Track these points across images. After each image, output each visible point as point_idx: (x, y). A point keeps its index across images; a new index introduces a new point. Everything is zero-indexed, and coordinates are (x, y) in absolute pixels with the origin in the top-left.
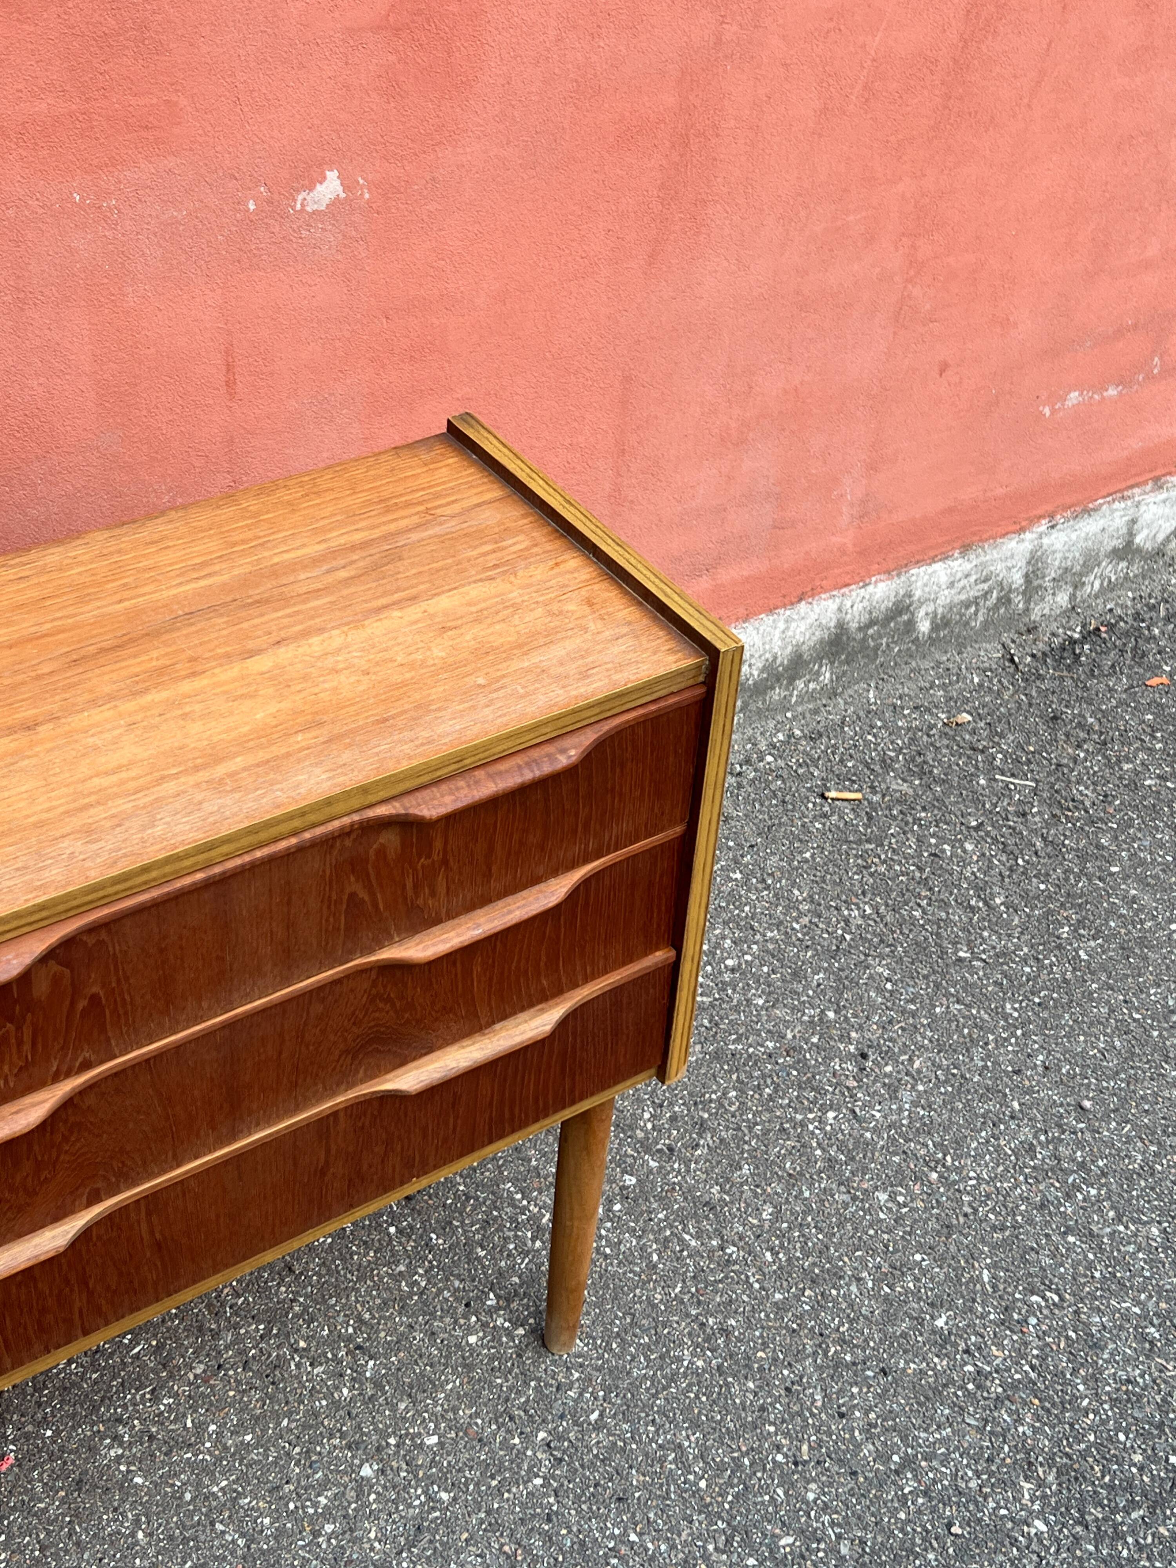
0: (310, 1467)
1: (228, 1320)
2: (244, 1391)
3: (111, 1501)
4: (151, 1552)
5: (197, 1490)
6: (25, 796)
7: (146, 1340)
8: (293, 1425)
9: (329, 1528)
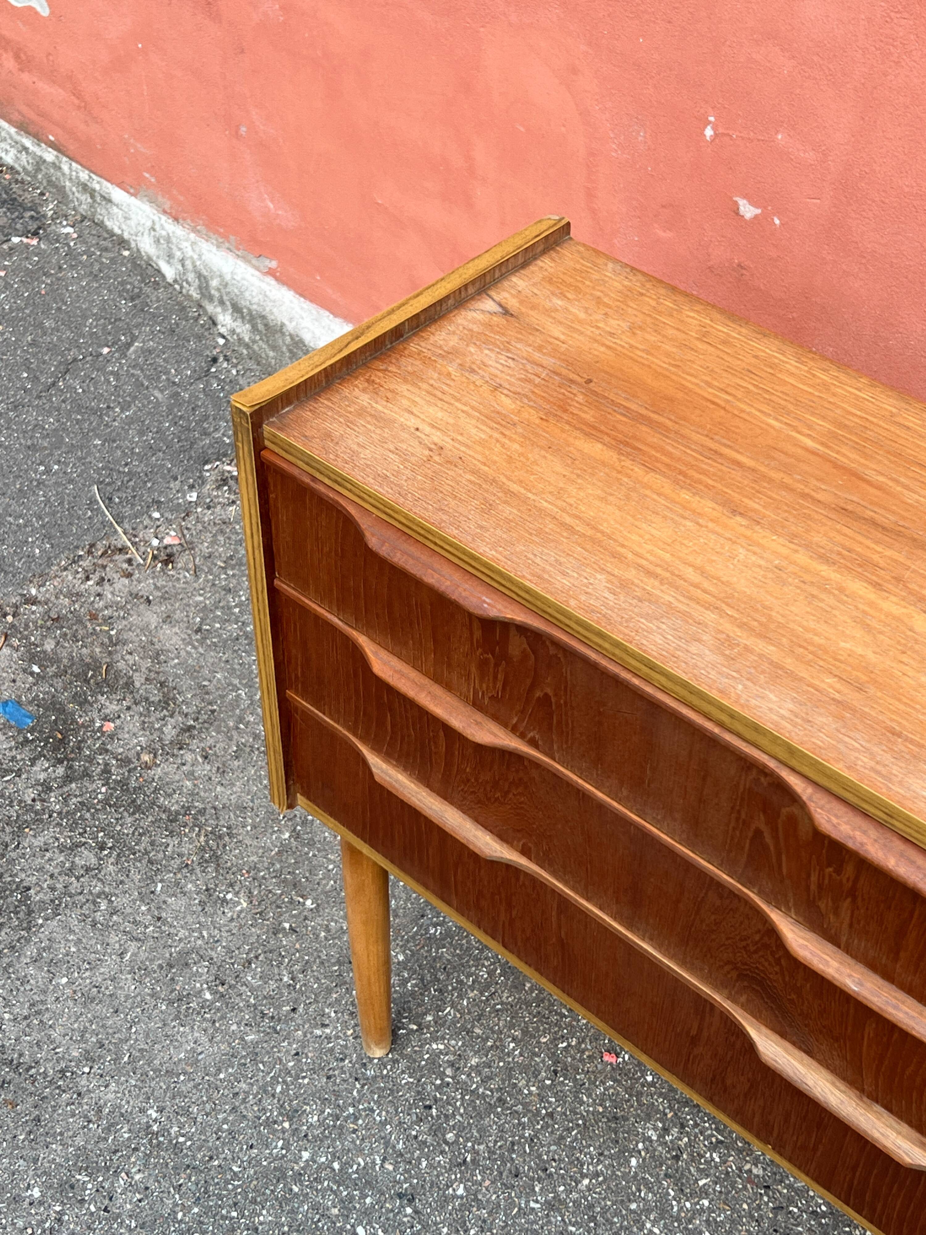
5: (642, 1211)
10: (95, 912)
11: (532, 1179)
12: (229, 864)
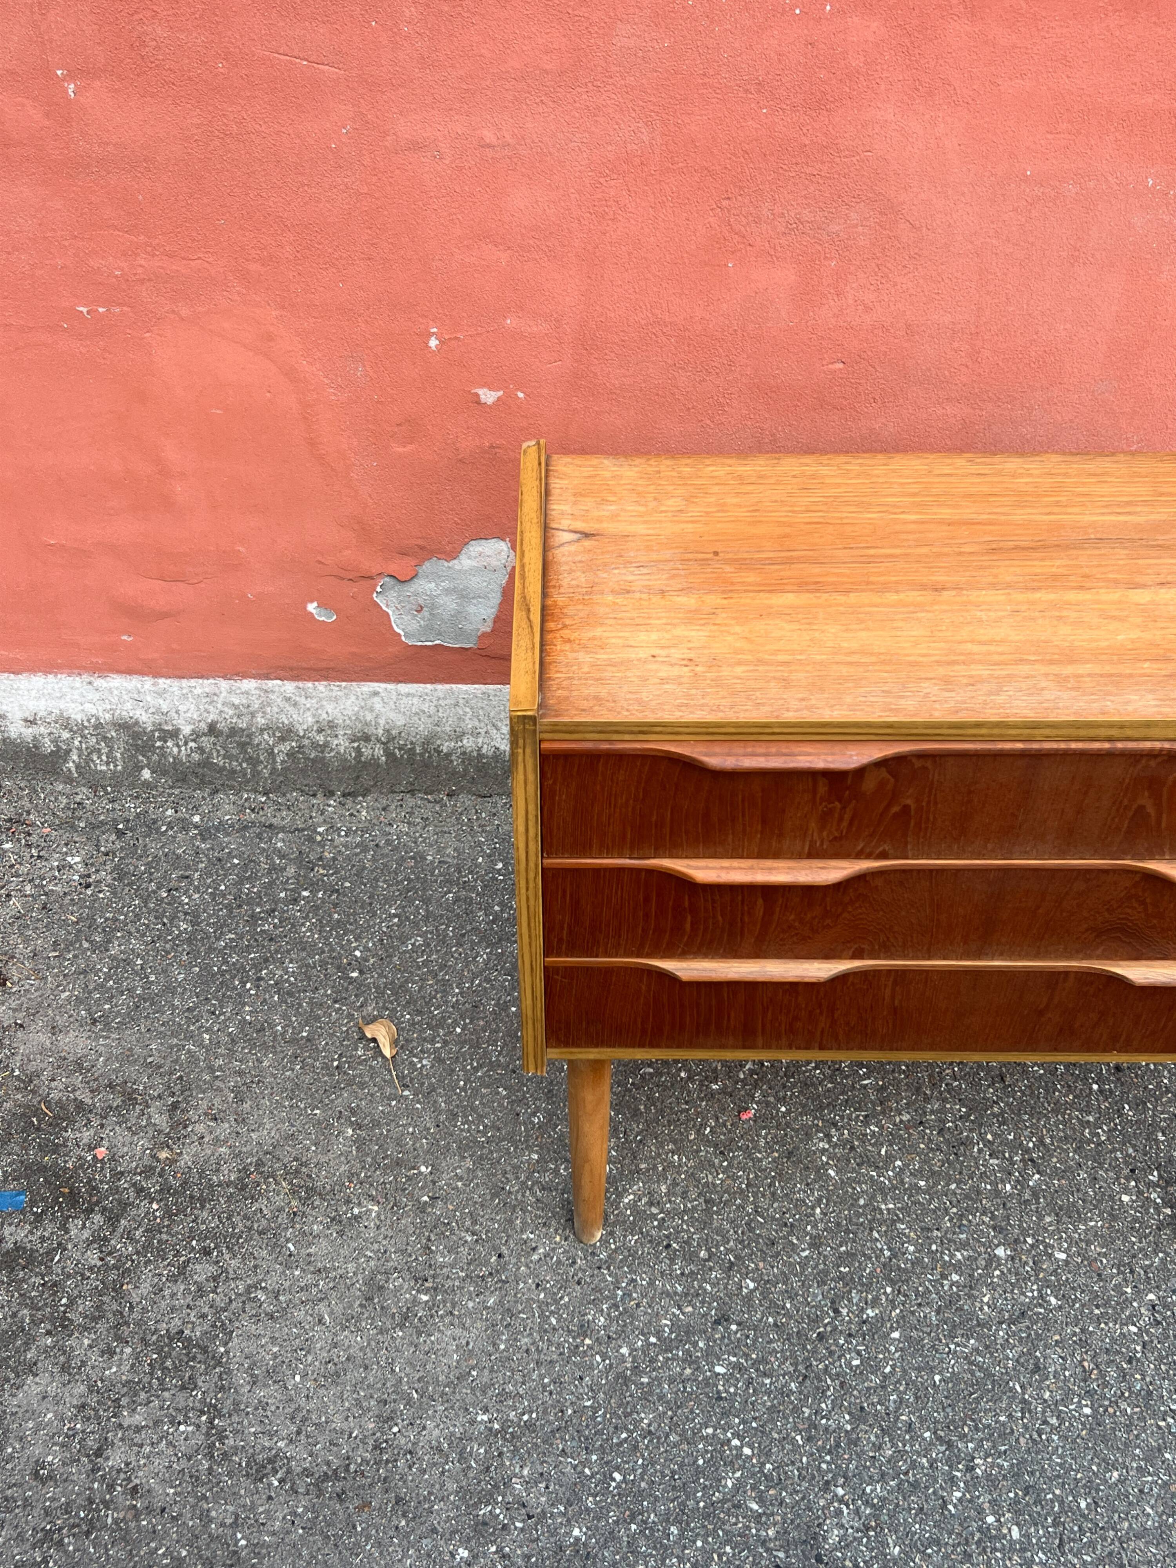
0: (959, 1227)
1: (941, 1093)
2: (932, 1149)
3: (808, 1177)
4: (821, 1226)
5: (870, 1200)
6: (912, 639)
7: (876, 1078)
8: (959, 1191)
9: (955, 1277)
10: (260, 1307)
11: (785, 1237)
12: (328, 1187)
